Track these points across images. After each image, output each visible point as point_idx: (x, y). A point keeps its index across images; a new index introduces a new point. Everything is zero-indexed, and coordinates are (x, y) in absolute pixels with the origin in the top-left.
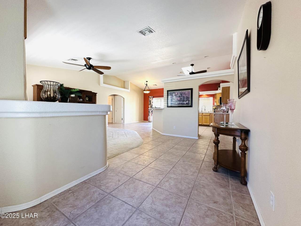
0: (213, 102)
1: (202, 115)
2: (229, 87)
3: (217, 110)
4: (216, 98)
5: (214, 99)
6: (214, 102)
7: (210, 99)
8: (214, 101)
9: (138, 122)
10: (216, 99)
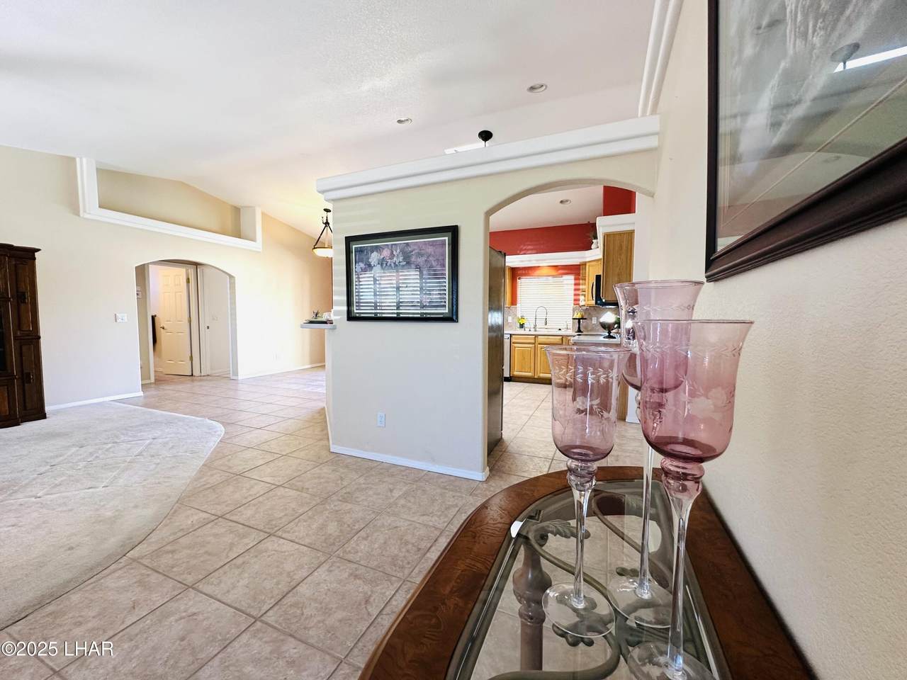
0: (575, 295)
1: (533, 341)
2: (631, 234)
3: (588, 321)
4: (585, 279)
5: (577, 282)
6: (577, 292)
7: (565, 282)
8: (579, 290)
9: (309, 366)
10: (585, 284)
